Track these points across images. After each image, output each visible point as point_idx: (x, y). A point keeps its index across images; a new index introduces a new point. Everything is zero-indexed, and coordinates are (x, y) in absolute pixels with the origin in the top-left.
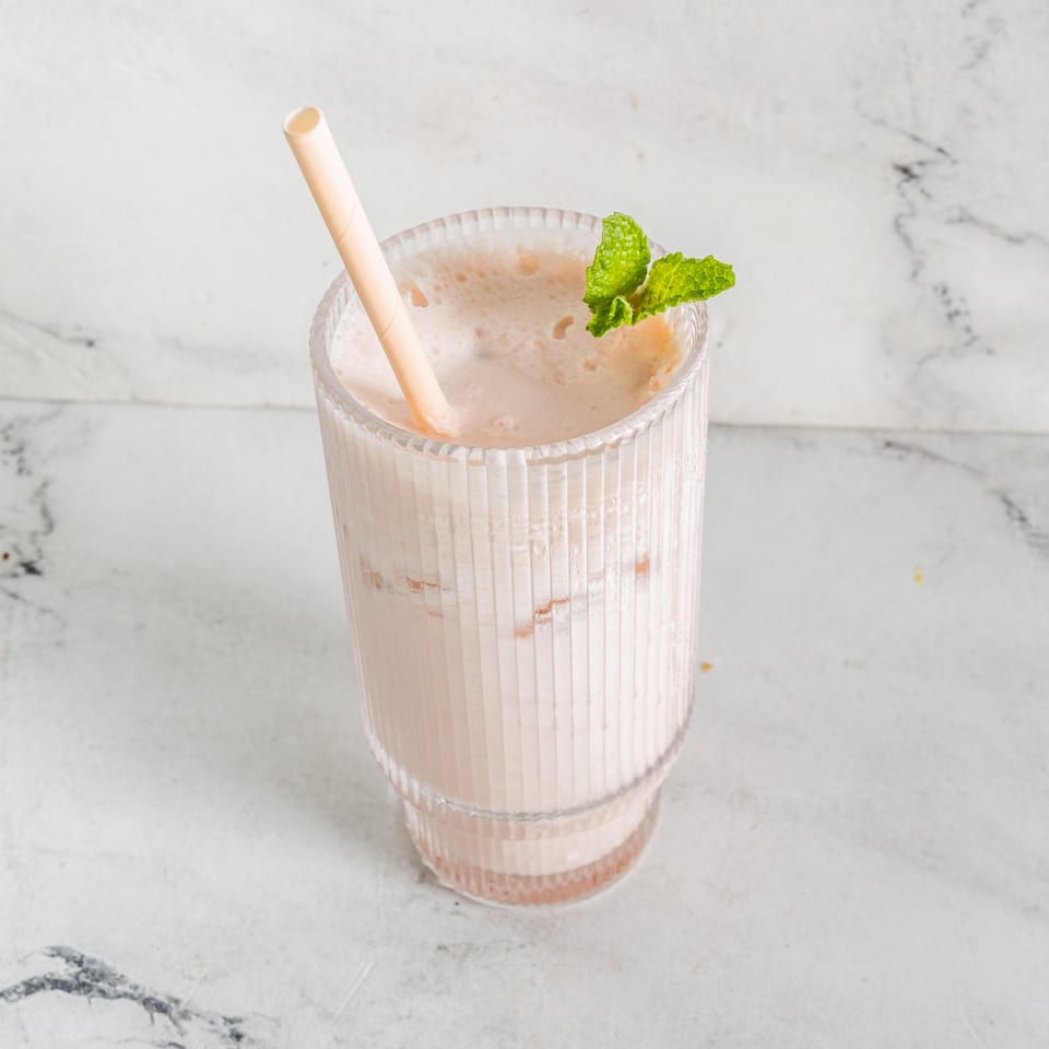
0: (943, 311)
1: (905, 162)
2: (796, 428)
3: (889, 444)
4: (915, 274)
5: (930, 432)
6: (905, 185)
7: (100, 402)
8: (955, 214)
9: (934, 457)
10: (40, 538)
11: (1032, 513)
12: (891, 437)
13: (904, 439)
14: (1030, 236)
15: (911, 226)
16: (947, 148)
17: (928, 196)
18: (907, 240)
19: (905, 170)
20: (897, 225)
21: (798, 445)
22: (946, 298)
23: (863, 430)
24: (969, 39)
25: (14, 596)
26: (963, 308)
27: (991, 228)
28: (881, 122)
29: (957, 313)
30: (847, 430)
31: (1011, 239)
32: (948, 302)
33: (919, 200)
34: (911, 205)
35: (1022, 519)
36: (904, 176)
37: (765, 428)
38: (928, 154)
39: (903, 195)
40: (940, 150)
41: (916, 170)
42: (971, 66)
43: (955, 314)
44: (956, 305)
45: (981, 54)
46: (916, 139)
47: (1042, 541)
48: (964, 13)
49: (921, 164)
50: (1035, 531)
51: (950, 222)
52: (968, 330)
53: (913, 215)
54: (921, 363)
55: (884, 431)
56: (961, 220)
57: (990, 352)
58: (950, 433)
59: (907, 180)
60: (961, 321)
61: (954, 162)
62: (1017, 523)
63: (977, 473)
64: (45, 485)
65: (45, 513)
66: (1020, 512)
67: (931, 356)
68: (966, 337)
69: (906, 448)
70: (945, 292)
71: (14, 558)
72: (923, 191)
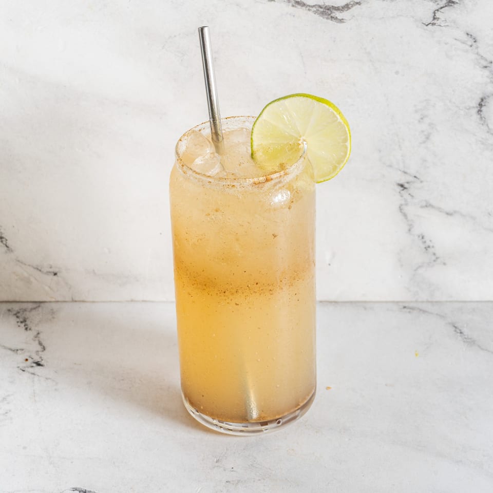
0: (423, 246)
1: (401, 182)
2: (365, 302)
3: (405, 307)
4: (410, 230)
5: (423, 302)
6: (402, 192)
7: (57, 302)
8: (424, 204)
10: (40, 353)
11: (465, 331)
12: (406, 305)
13: (411, 305)
14: (455, 212)
15: (406, 209)
16: (417, 175)
17: (412, 196)
18: (405, 215)
19: (402, 186)
20: (401, 209)
21: (365, 309)
22: (424, 240)
23: (393, 302)
24: (423, 131)
25: (33, 374)
26: (431, 245)
27: (439, 209)
28: (390, 166)
29: (429, 247)
31: (448, 214)
32: (425, 242)
33: (409, 198)
34: (406, 200)
35: (461, 333)
36: (402, 188)
37: (351, 302)
38: (411, 179)
39: (402, 196)
40: (415, 177)
41: (406, 185)
42: (424, 142)
43: (428, 247)
44: (428, 243)
45: (428, 138)
46: (405, 173)
47: (469, 340)
48: (419, 121)
49: (408, 183)
50: (466, 337)
51: (422, 207)
52: (434, 254)
53: (406, 204)
54: (416, 270)
55: (403, 302)
56: (426, 206)
57: (444, 264)
58: (432, 302)
59: (403, 190)
60: (431, 250)
61: (421, 182)
62: (459, 334)
63: (442, 316)
64: (38, 334)
65: (40, 343)
66: (460, 330)
67: (420, 267)
68: (434, 258)
69: (413, 309)
70: (423, 238)
71: (30, 360)
72: (409, 194)
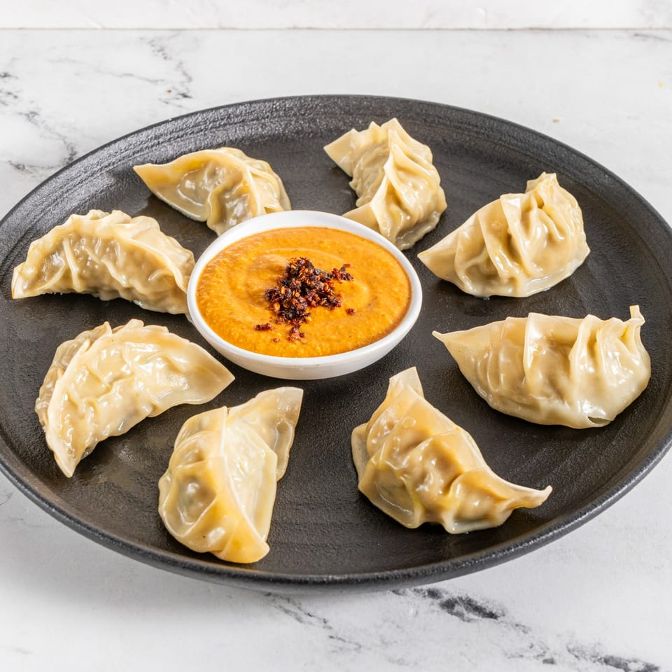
2: (586, 29)
3: (636, 35)
5: (658, 29)
7: (201, 29)
9: (662, 39)
10: (186, 84)
12: (638, 32)
13: (644, 32)
21: (588, 36)
25: (180, 106)
30: (613, 29)
37: (569, 30)
55: (633, 29)
64: (181, 63)
65: (185, 74)
69: (647, 36)
71: (174, 92)
